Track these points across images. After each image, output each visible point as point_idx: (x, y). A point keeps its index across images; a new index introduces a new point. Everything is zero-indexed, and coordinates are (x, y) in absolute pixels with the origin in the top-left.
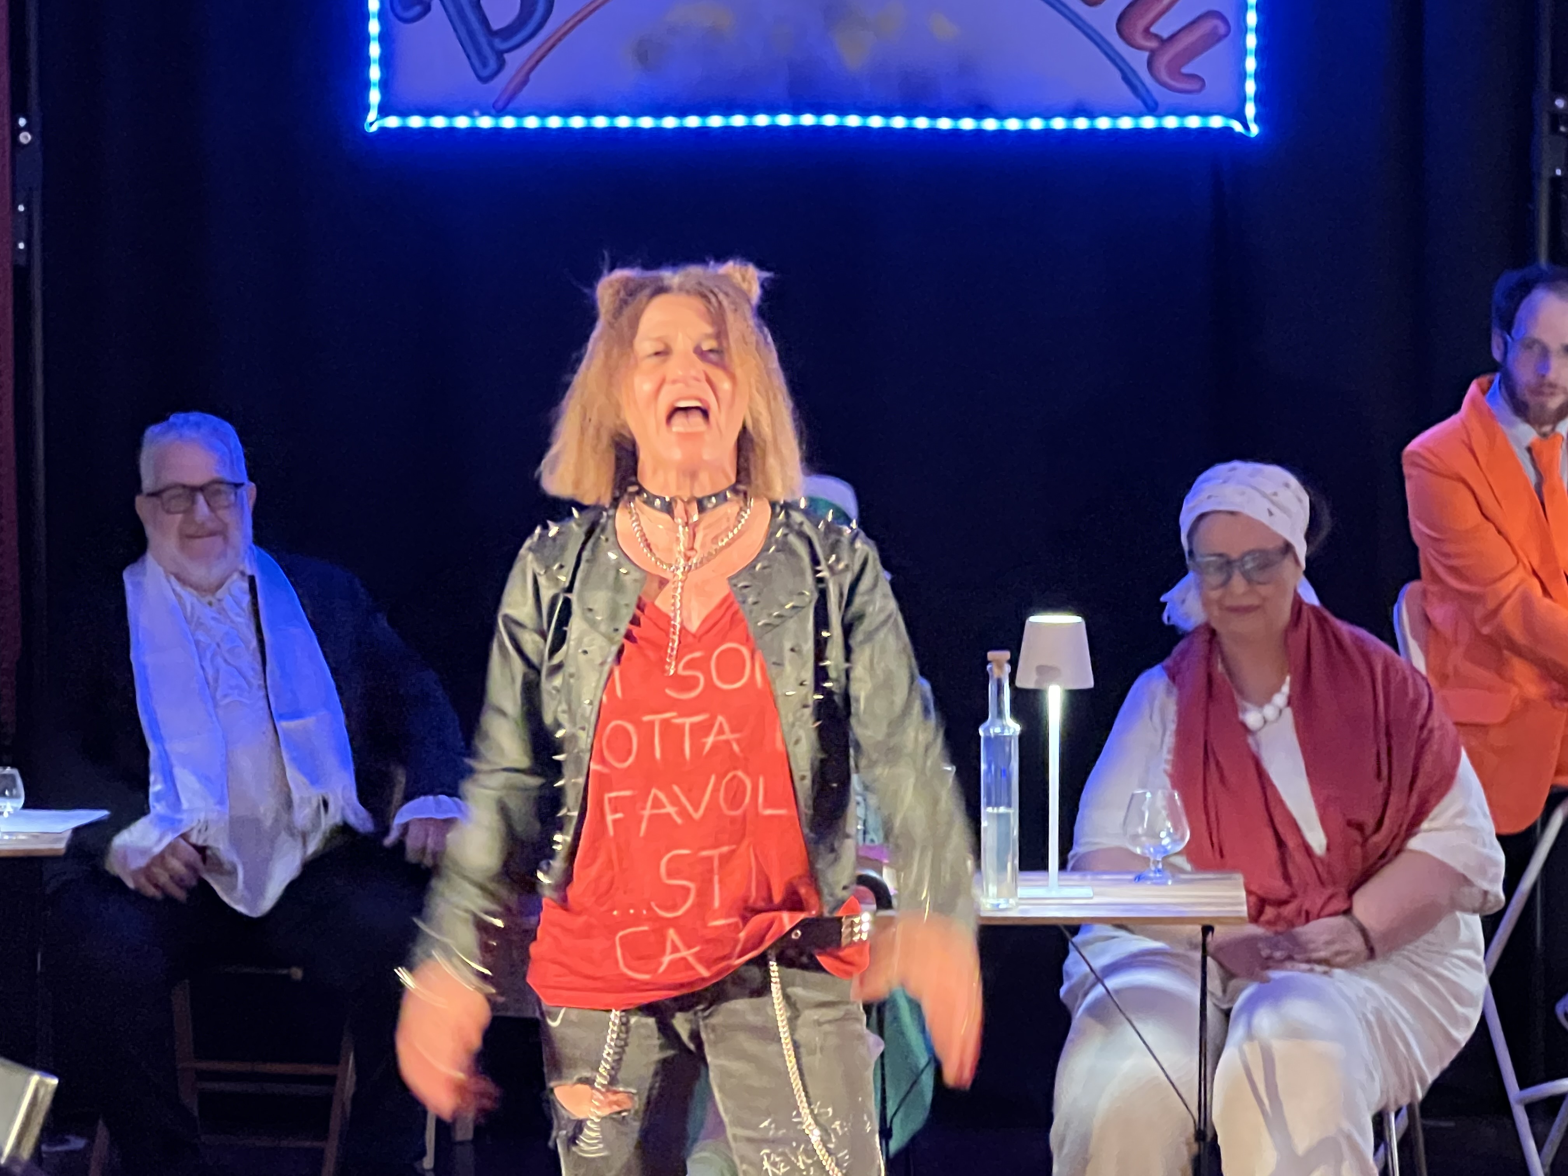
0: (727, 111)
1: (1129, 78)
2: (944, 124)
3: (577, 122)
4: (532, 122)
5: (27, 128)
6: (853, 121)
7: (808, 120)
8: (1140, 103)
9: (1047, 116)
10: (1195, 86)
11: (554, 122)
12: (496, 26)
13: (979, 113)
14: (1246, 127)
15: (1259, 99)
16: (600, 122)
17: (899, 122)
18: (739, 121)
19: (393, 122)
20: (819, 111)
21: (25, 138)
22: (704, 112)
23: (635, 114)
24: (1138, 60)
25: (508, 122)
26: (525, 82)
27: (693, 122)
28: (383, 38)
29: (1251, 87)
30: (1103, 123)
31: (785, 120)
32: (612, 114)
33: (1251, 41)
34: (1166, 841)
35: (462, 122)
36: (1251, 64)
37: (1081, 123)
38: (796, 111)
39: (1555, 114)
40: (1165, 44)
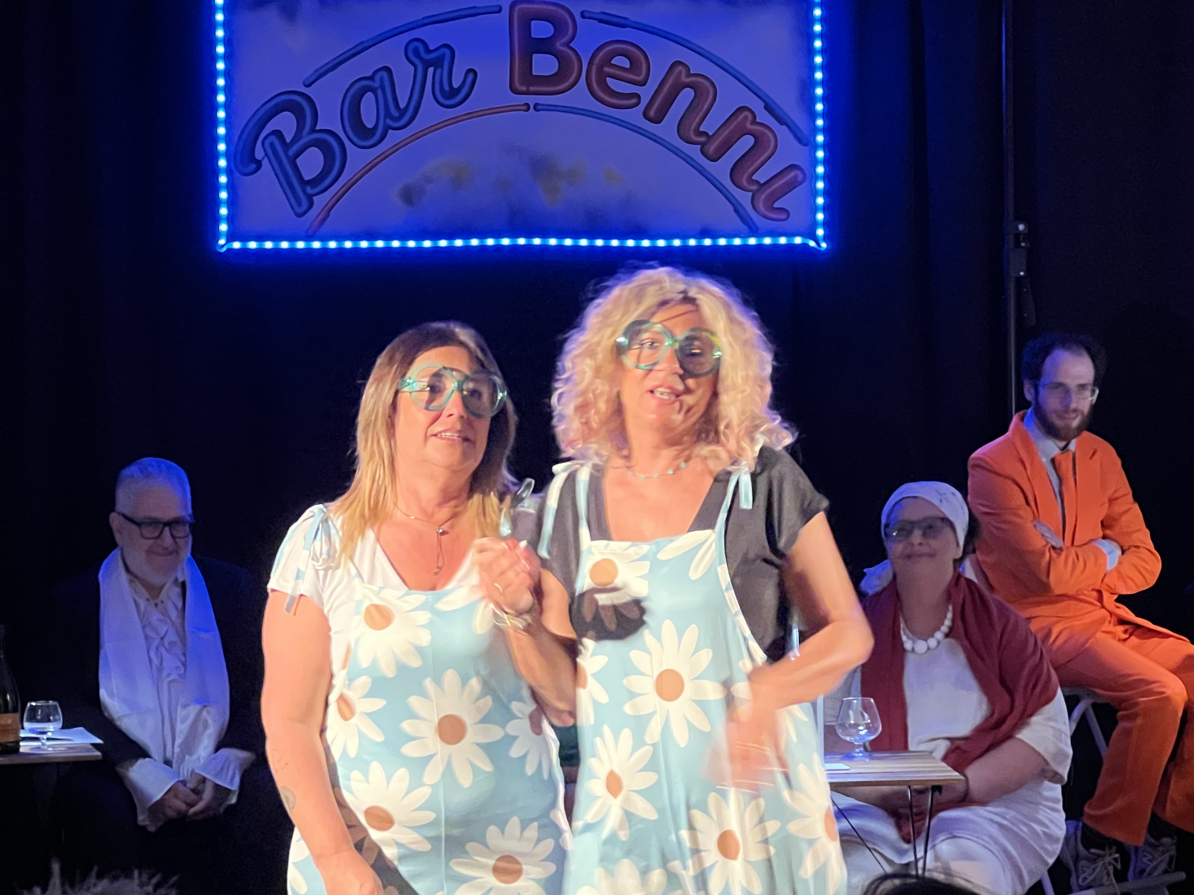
0: (467, 235)
1: (739, 211)
2: (615, 243)
3: (364, 245)
4: (332, 245)
6: (553, 242)
7: (522, 241)
8: (746, 229)
9: (684, 237)
10: (784, 216)
11: (348, 244)
12: (307, 178)
13: (638, 235)
14: (818, 244)
15: (826, 224)
16: (381, 244)
17: (584, 242)
19: (237, 245)
20: (529, 235)
22: (450, 236)
23: (404, 237)
24: (744, 198)
25: (316, 245)
26: (327, 217)
27: (443, 243)
28: (230, 187)
29: (820, 217)
30: (722, 242)
31: (506, 242)
32: (388, 238)
33: (820, 185)
35: (284, 245)
36: (820, 200)
37: (707, 242)
38: (514, 235)
39: (1018, 235)
40: (762, 187)
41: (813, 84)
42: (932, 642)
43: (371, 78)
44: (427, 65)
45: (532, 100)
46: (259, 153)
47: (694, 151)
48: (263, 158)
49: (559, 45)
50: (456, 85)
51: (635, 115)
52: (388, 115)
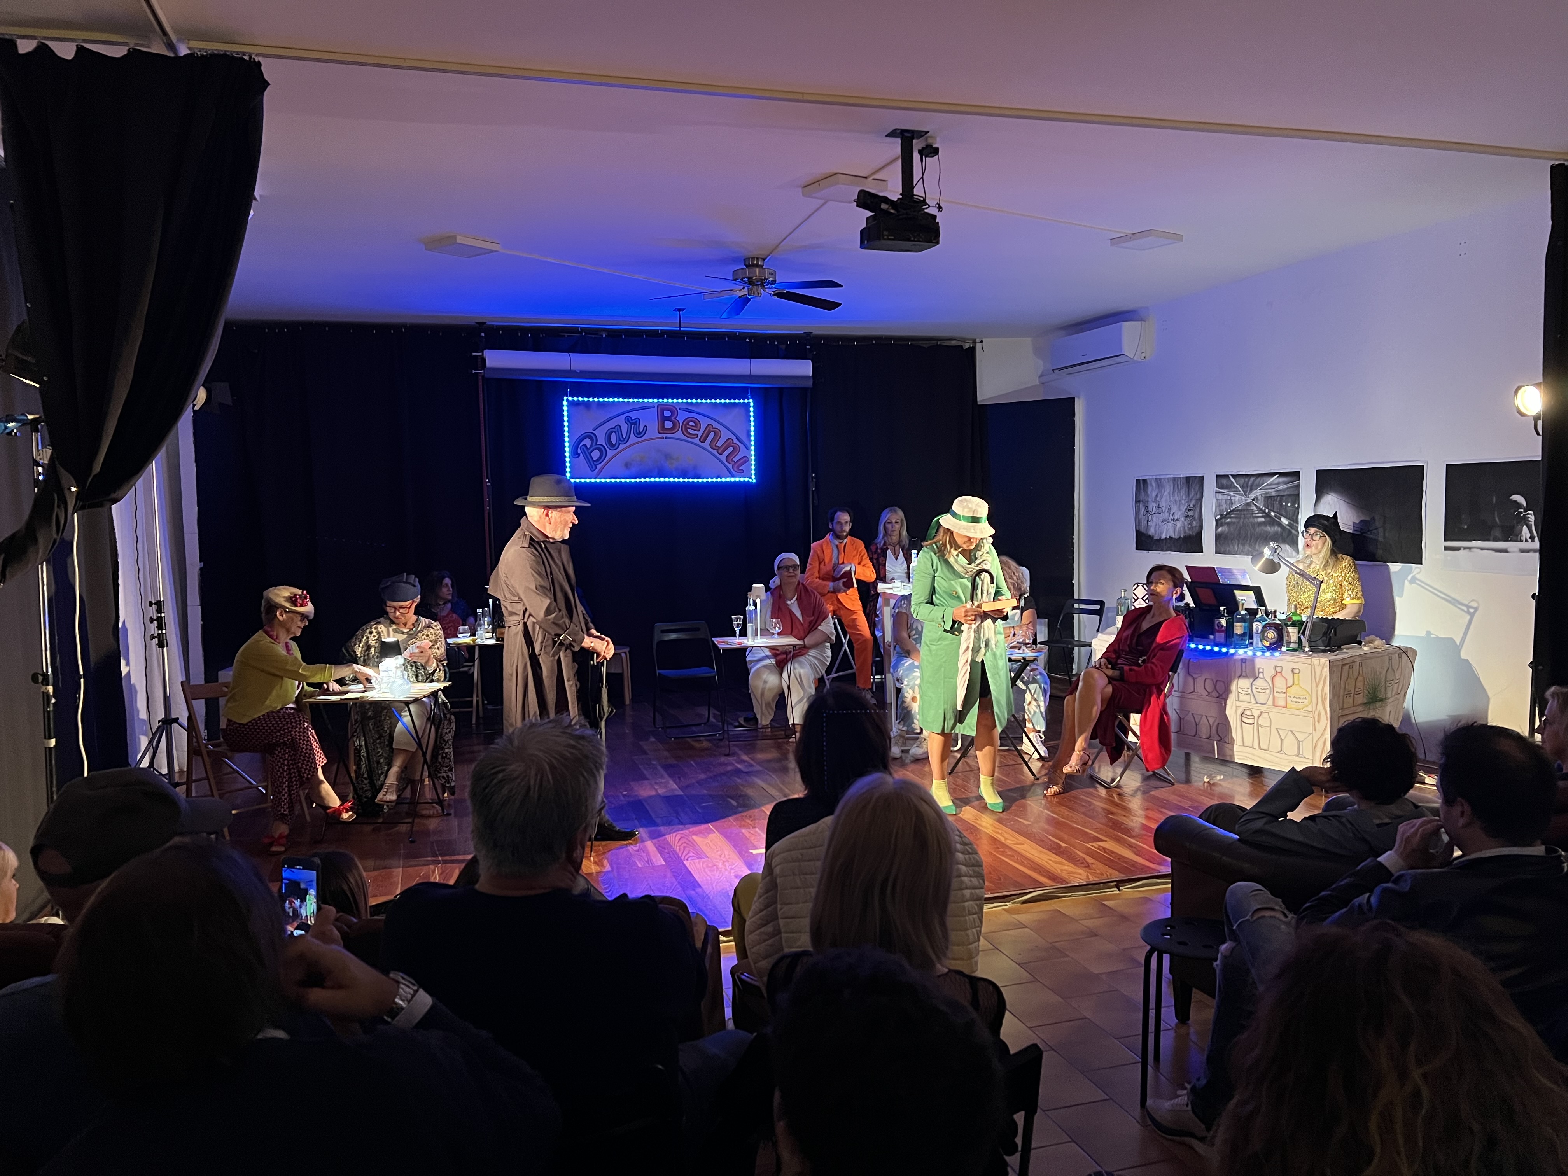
1: (728, 470)
2: (691, 480)
3: (613, 480)
4: (603, 480)
5: (488, 482)
6: (672, 480)
7: (662, 480)
8: (731, 476)
9: (711, 478)
10: (742, 472)
11: (608, 480)
12: (594, 459)
14: (753, 480)
15: (755, 474)
16: (618, 480)
17: (681, 480)
18: (648, 480)
23: (626, 478)
24: (730, 466)
25: (598, 480)
26: (601, 472)
27: (638, 480)
28: (569, 462)
29: (753, 472)
30: (724, 480)
31: (657, 480)
32: (621, 478)
33: (753, 462)
35: (588, 480)
36: (753, 467)
37: (719, 480)
38: (659, 478)
39: (812, 477)
40: (736, 462)
41: (750, 431)
42: (792, 601)
43: (614, 428)
44: (632, 424)
45: (665, 435)
46: (579, 451)
47: (715, 452)
48: (581, 453)
49: (673, 418)
50: (641, 431)
51: (696, 441)
52: (620, 440)
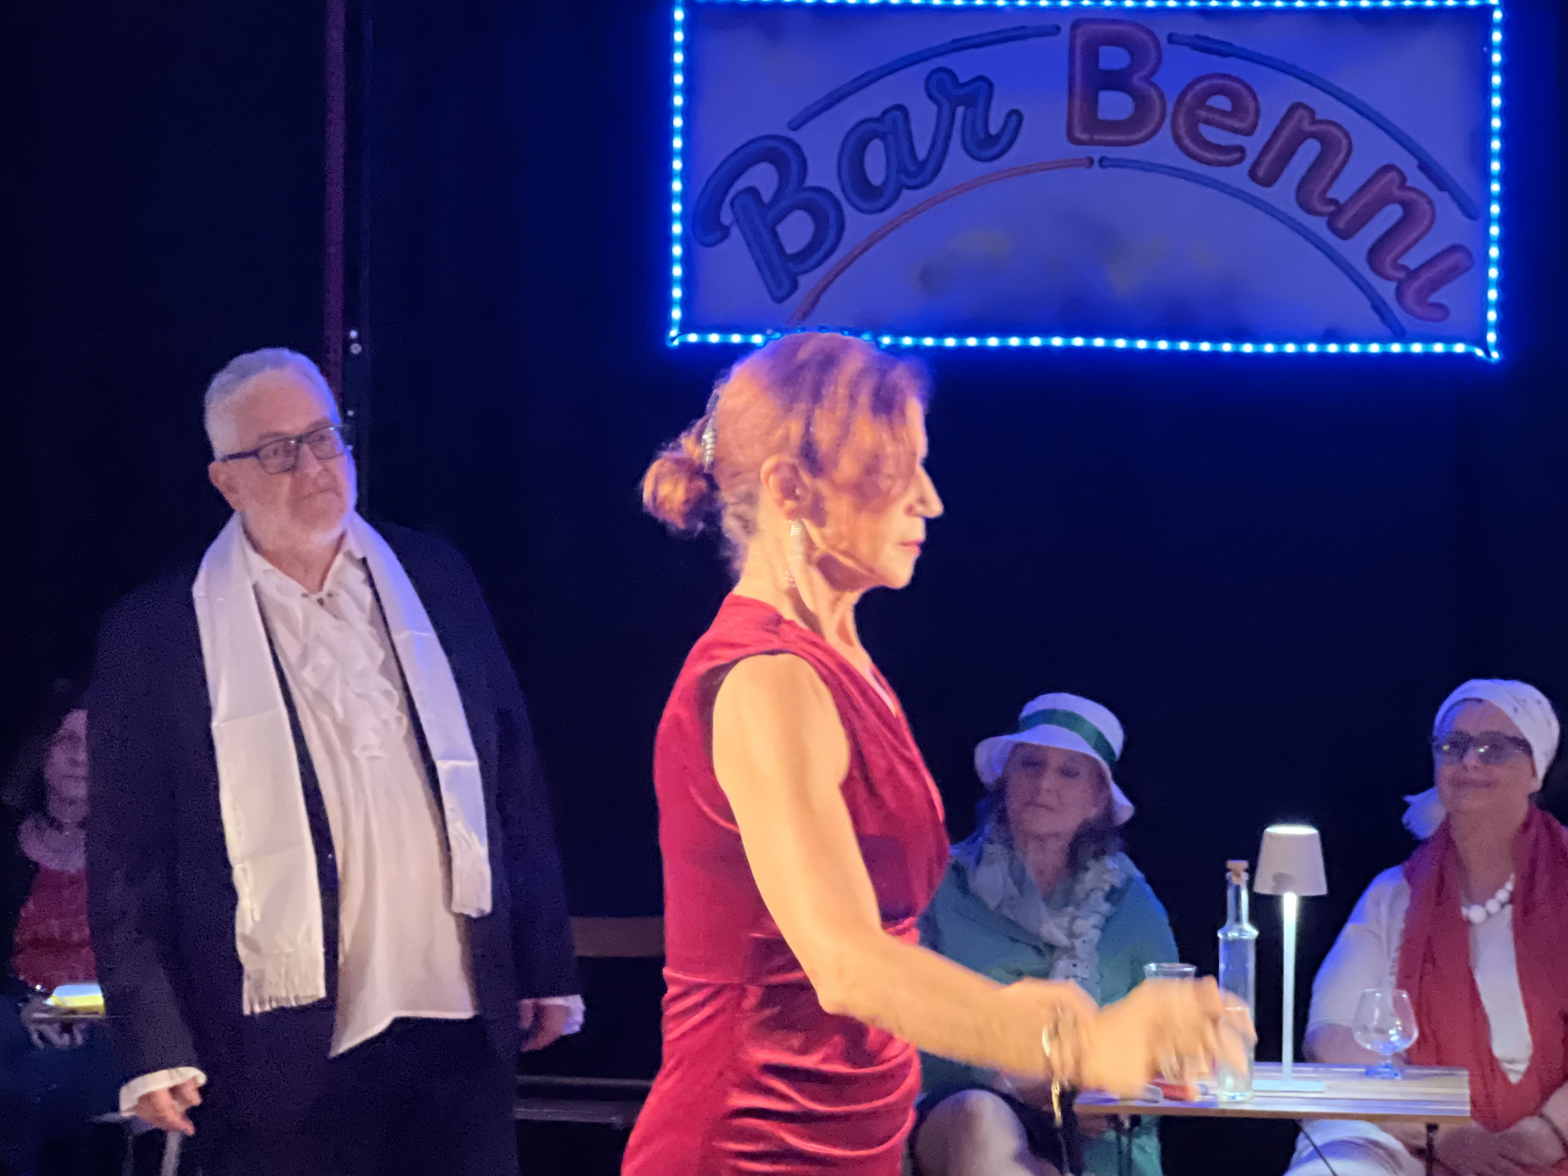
0: (1004, 333)
1: (1379, 307)
2: (1205, 347)
5: (359, 340)
6: (1120, 343)
7: (1078, 342)
8: (1388, 332)
9: (1300, 341)
10: (1440, 314)
12: (790, 250)
13: (1238, 337)
14: (1488, 353)
15: (1501, 327)
17: (1163, 345)
19: (693, 338)
20: (1089, 333)
21: (356, 349)
22: (981, 333)
24: (1387, 290)
26: (815, 303)
27: (972, 342)
28: (687, 261)
29: (1492, 315)
30: (1354, 348)
31: (1057, 342)
32: (897, 333)
33: (1493, 273)
34: (1394, 1038)
36: (1493, 294)
37: (1333, 348)
38: (1068, 333)
40: (1413, 274)
41: (1486, 134)
43: (880, 120)
44: (955, 103)
45: (1096, 152)
47: (1318, 225)
48: (731, 225)
49: (1136, 80)
50: (994, 130)
51: (1238, 175)
52: (902, 170)
